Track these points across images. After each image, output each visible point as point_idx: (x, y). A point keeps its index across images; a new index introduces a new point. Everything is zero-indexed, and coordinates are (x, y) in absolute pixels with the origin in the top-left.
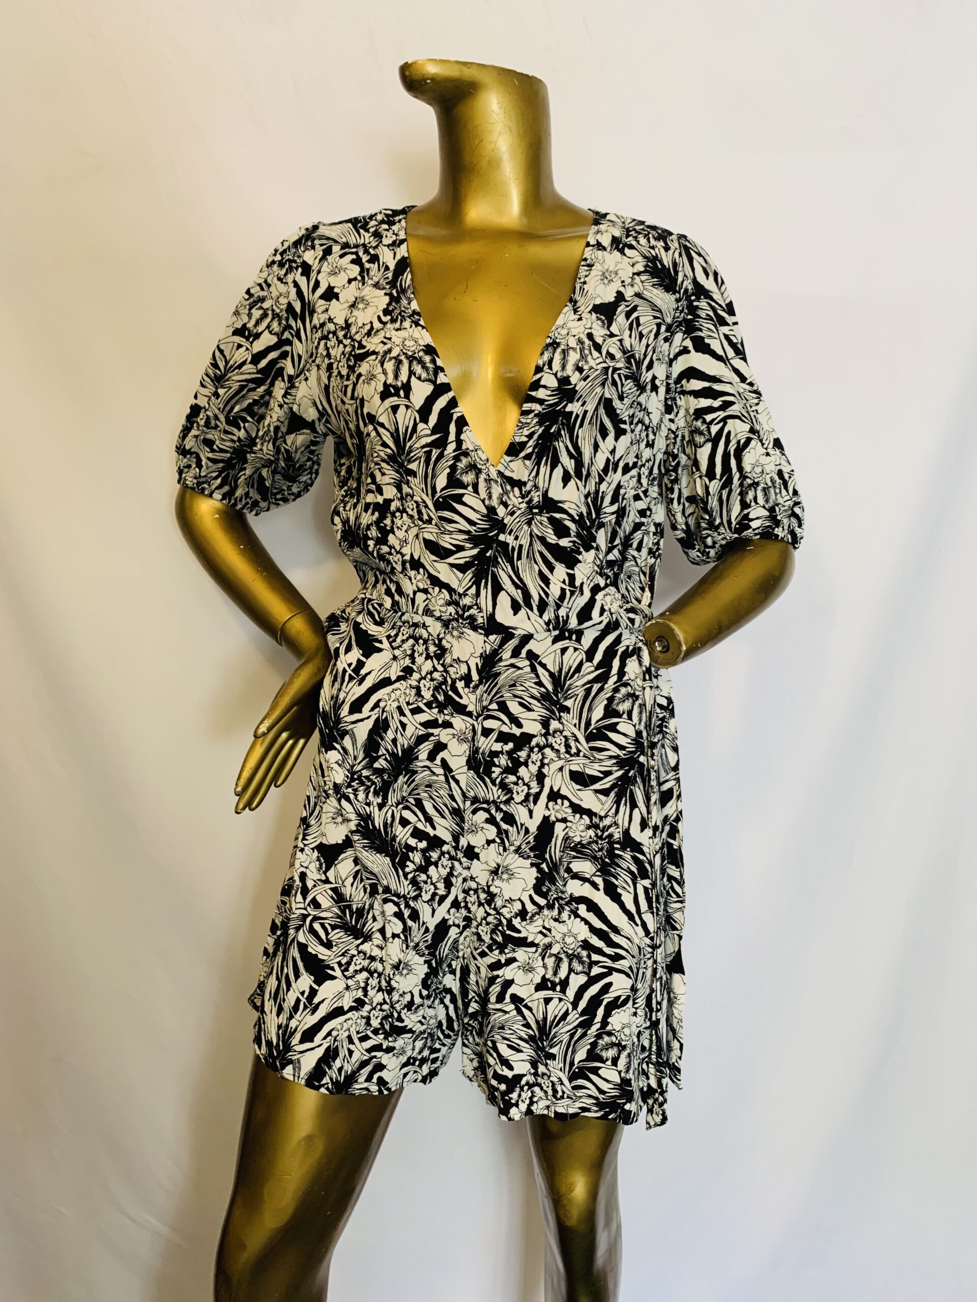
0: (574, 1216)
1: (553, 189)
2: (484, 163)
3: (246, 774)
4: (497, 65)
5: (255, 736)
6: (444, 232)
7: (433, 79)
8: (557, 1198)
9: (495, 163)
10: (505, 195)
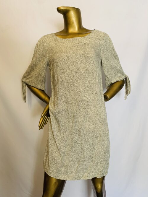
0: (99, 191)
1: (82, 26)
2: (71, 23)
3: (40, 123)
4: (72, 7)
5: (41, 117)
6: (66, 34)
7: (62, 10)
8: (96, 188)
9: (73, 23)
10: (75, 27)
